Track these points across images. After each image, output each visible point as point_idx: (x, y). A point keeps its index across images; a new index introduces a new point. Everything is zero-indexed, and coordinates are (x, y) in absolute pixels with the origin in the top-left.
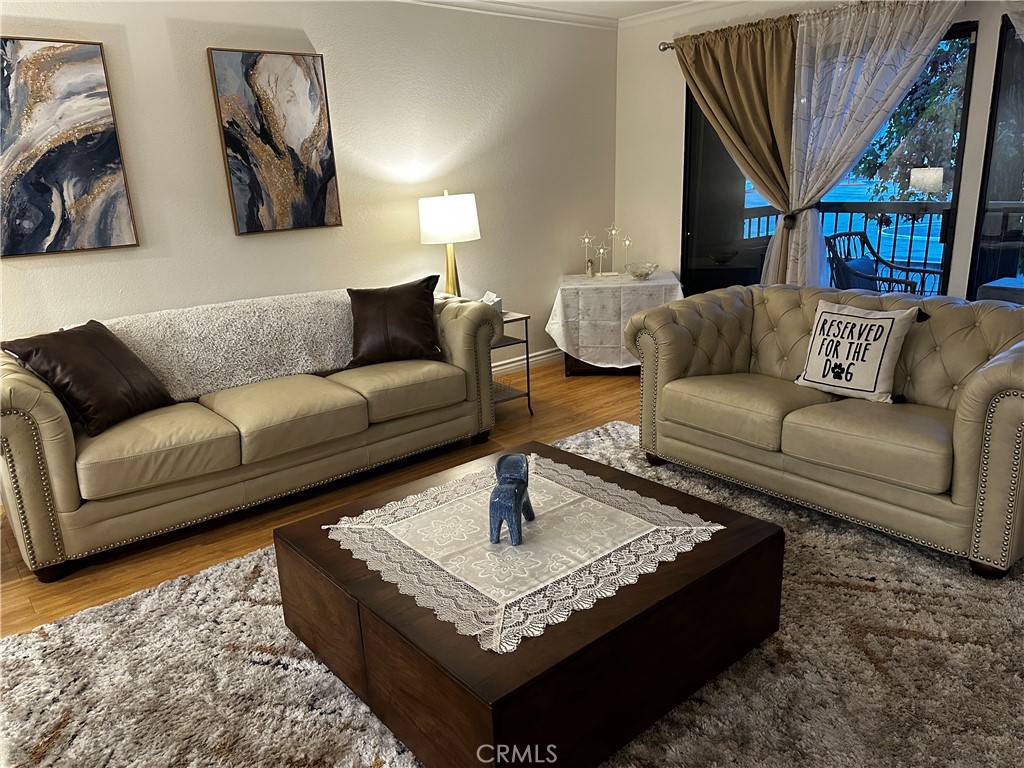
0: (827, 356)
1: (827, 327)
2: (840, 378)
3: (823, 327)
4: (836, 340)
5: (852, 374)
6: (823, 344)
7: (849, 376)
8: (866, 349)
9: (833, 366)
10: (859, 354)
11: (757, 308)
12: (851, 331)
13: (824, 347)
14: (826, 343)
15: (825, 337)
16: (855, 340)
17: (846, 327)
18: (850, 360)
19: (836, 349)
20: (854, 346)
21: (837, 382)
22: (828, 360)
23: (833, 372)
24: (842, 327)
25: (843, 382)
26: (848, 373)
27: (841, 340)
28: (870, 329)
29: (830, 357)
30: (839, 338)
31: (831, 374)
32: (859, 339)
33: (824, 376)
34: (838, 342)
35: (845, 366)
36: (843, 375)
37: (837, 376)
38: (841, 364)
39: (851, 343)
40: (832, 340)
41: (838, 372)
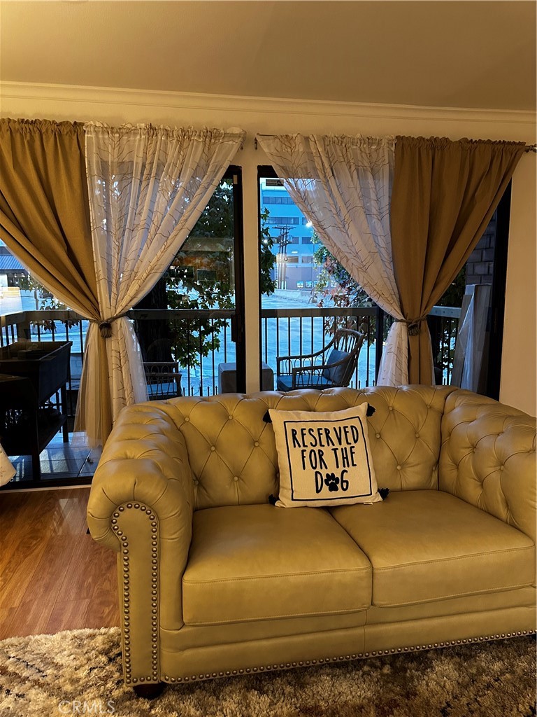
0: (315, 468)
1: (299, 436)
2: (336, 489)
3: (294, 438)
4: (316, 449)
5: (347, 482)
6: (303, 457)
7: (345, 484)
8: (352, 453)
9: (325, 478)
10: (347, 459)
11: (183, 428)
12: (328, 437)
13: (307, 460)
14: (307, 454)
15: (302, 448)
16: (337, 445)
17: (320, 434)
18: (341, 468)
19: (321, 459)
20: (339, 452)
21: (334, 494)
22: (317, 473)
23: (327, 484)
24: (315, 434)
25: (340, 493)
26: (343, 481)
27: (321, 448)
28: (346, 432)
29: (318, 469)
30: (318, 447)
31: (326, 487)
32: (340, 444)
33: (318, 491)
34: (320, 451)
35: (338, 475)
36: (339, 486)
37: (333, 488)
38: (333, 474)
39: (335, 450)
40: (312, 451)
41: (333, 483)
